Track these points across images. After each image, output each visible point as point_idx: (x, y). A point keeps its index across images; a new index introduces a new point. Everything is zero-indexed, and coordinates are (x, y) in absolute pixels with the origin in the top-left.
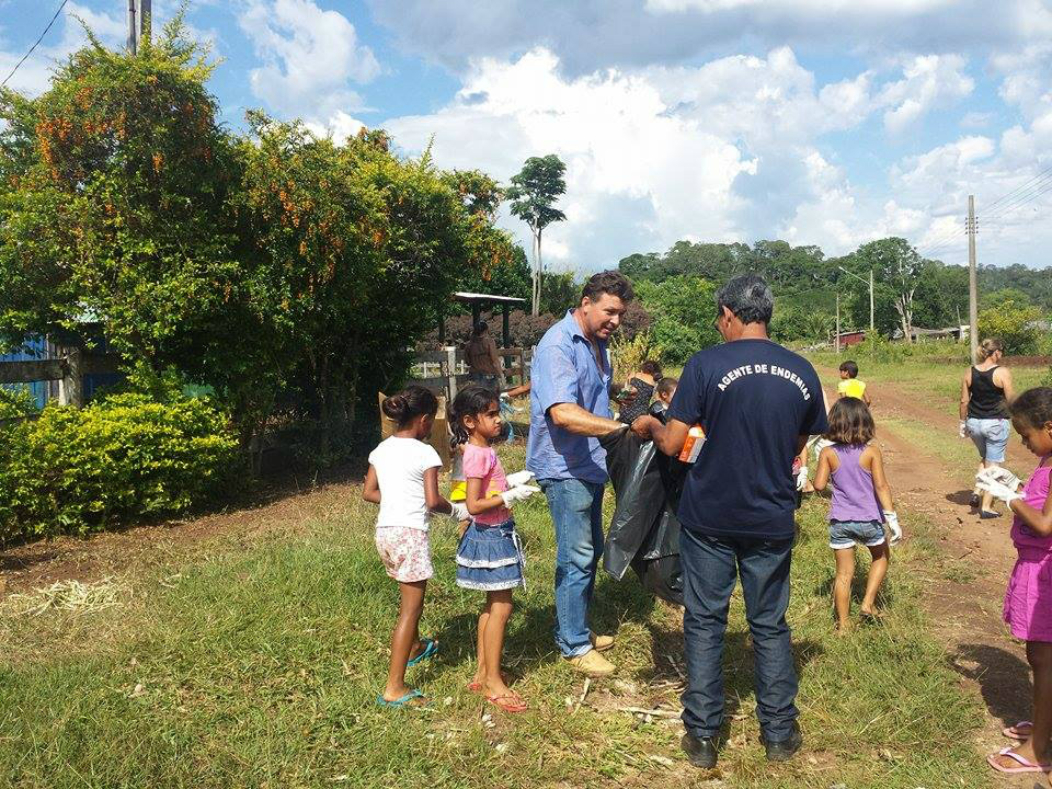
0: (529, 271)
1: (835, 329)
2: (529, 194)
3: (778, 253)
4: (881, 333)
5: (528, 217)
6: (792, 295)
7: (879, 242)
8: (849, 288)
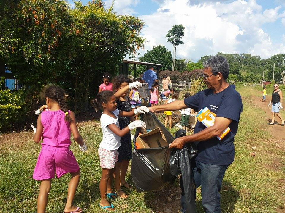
0: (172, 58)
1: (262, 80)
2: (173, 36)
3: (248, 57)
4: (276, 82)
5: (173, 42)
6: (251, 69)
7: (278, 55)
8: (268, 68)
